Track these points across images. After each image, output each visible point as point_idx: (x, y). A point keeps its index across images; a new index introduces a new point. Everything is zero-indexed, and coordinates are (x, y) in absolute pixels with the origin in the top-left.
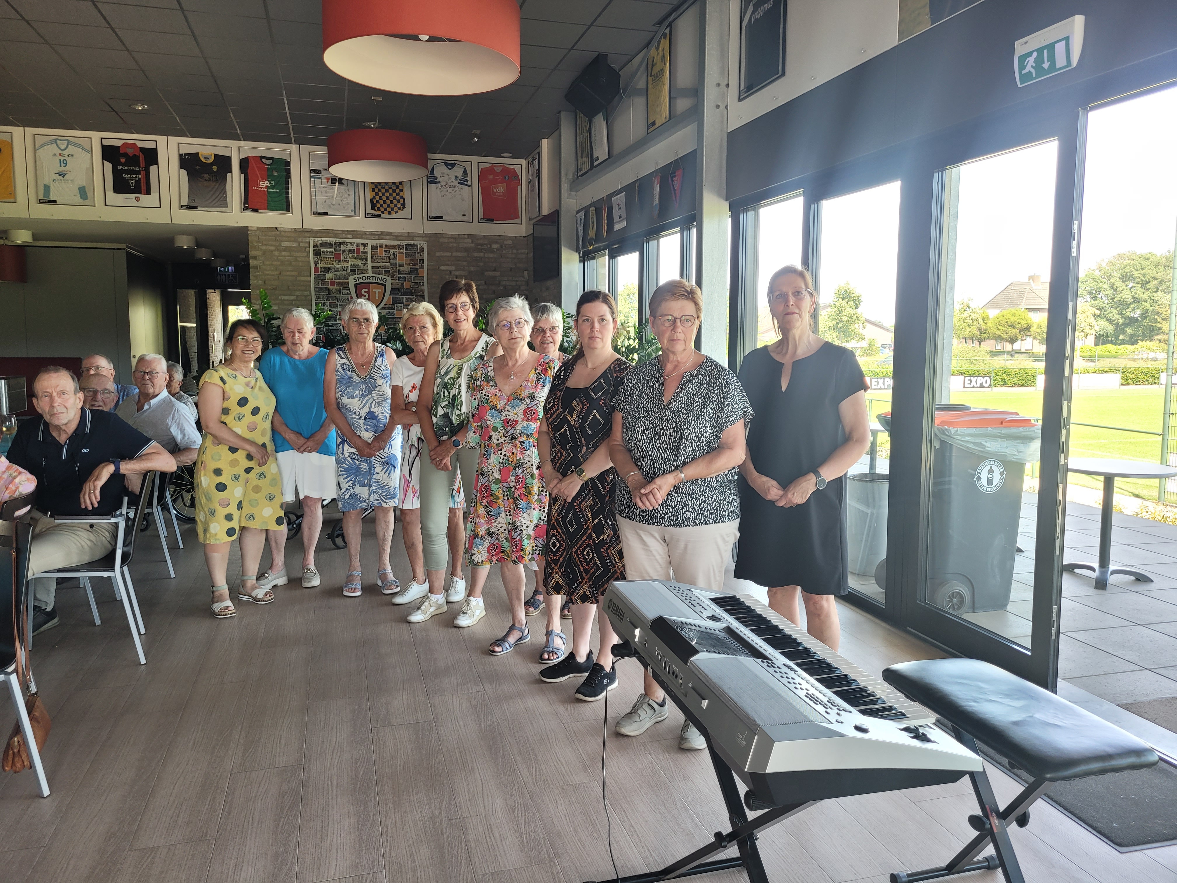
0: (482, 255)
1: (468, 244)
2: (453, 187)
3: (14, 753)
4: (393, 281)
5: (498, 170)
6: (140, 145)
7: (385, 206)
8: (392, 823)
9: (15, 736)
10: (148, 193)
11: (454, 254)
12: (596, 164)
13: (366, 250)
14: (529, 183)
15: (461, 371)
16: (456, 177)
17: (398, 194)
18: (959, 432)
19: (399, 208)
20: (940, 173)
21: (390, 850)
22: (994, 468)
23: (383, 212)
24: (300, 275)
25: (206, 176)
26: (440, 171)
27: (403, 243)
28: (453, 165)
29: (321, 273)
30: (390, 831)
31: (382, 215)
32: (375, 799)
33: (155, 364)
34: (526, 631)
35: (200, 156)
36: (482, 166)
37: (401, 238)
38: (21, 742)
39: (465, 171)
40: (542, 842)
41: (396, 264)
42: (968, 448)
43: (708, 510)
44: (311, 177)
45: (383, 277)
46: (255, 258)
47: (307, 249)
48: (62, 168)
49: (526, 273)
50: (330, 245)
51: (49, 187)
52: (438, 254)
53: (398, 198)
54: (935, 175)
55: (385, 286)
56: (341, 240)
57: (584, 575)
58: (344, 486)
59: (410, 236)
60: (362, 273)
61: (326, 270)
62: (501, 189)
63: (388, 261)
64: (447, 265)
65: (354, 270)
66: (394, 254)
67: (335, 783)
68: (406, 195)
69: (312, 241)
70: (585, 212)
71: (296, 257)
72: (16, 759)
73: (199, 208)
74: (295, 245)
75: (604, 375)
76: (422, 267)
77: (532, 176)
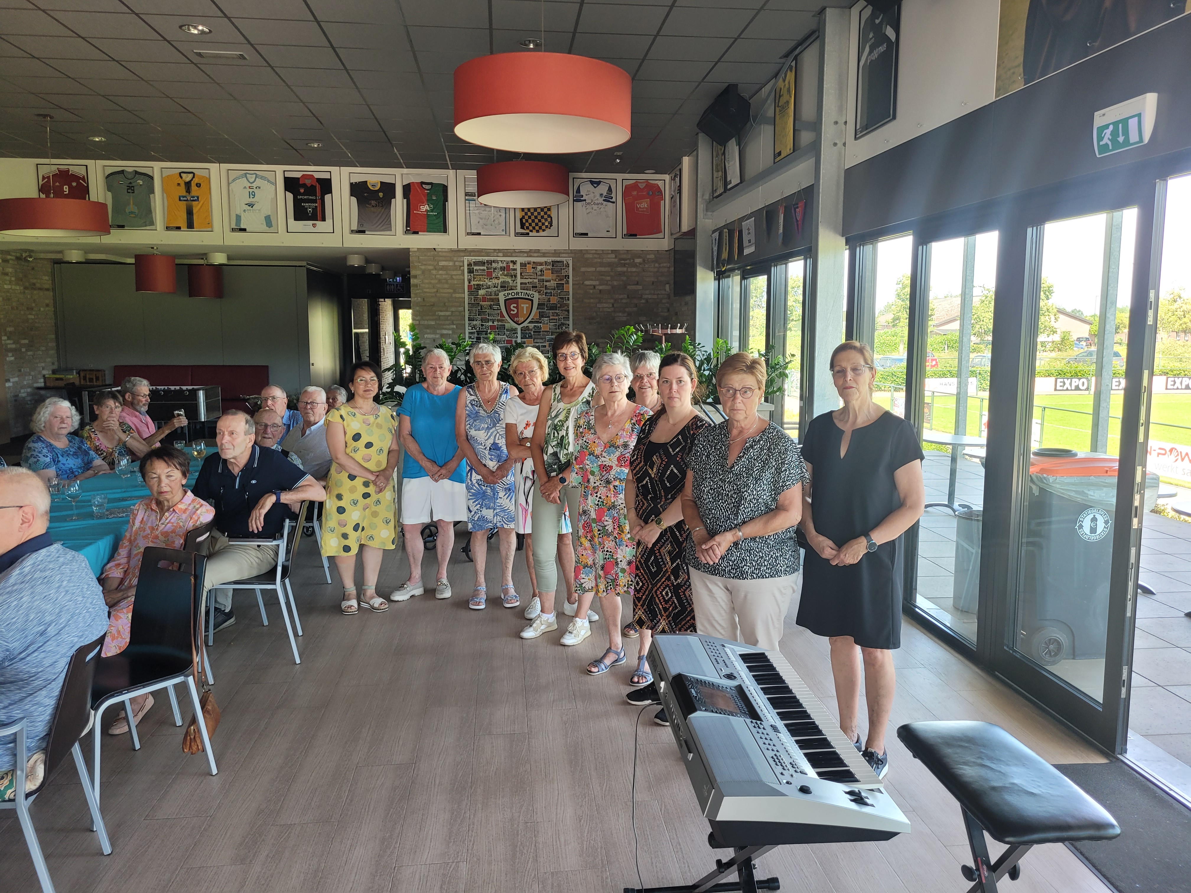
0: (625, 269)
1: (612, 258)
2: (598, 204)
3: (191, 739)
4: (540, 297)
5: (642, 186)
6: (317, 176)
7: (533, 224)
8: (478, 821)
9: (191, 725)
10: (324, 219)
11: (598, 269)
12: (729, 187)
13: (515, 267)
14: (672, 198)
15: (569, 414)
16: (601, 195)
17: (546, 213)
18: (1057, 481)
19: (547, 227)
20: (1035, 228)
21: (473, 844)
22: (1097, 516)
23: (531, 231)
24: (455, 292)
25: (373, 202)
26: (586, 189)
27: (550, 259)
28: (598, 183)
29: (474, 290)
30: (475, 828)
31: (531, 234)
32: (468, 799)
33: (315, 396)
34: (622, 654)
35: (368, 184)
36: (626, 183)
37: (547, 255)
38: (196, 730)
39: (610, 189)
40: (599, 850)
41: (543, 279)
42: (1069, 495)
43: (765, 565)
44: (466, 200)
45: (531, 292)
46: (415, 277)
47: (462, 268)
48: (251, 200)
49: (667, 286)
50: (483, 263)
51: (240, 217)
52: (583, 269)
53: (546, 217)
54: (1029, 230)
55: (532, 301)
56: (492, 258)
57: (663, 613)
58: (474, 509)
59: (556, 253)
60: (512, 289)
61: (479, 287)
62: (644, 204)
63: (535, 277)
64: (592, 280)
65: (504, 286)
66: (541, 271)
67: (437, 782)
68: (553, 213)
69: (466, 260)
70: (720, 233)
71: (452, 275)
72: (193, 744)
73: (367, 232)
74: (451, 264)
75: (682, 432)
76: (568, 283)
77: (674, 191)
